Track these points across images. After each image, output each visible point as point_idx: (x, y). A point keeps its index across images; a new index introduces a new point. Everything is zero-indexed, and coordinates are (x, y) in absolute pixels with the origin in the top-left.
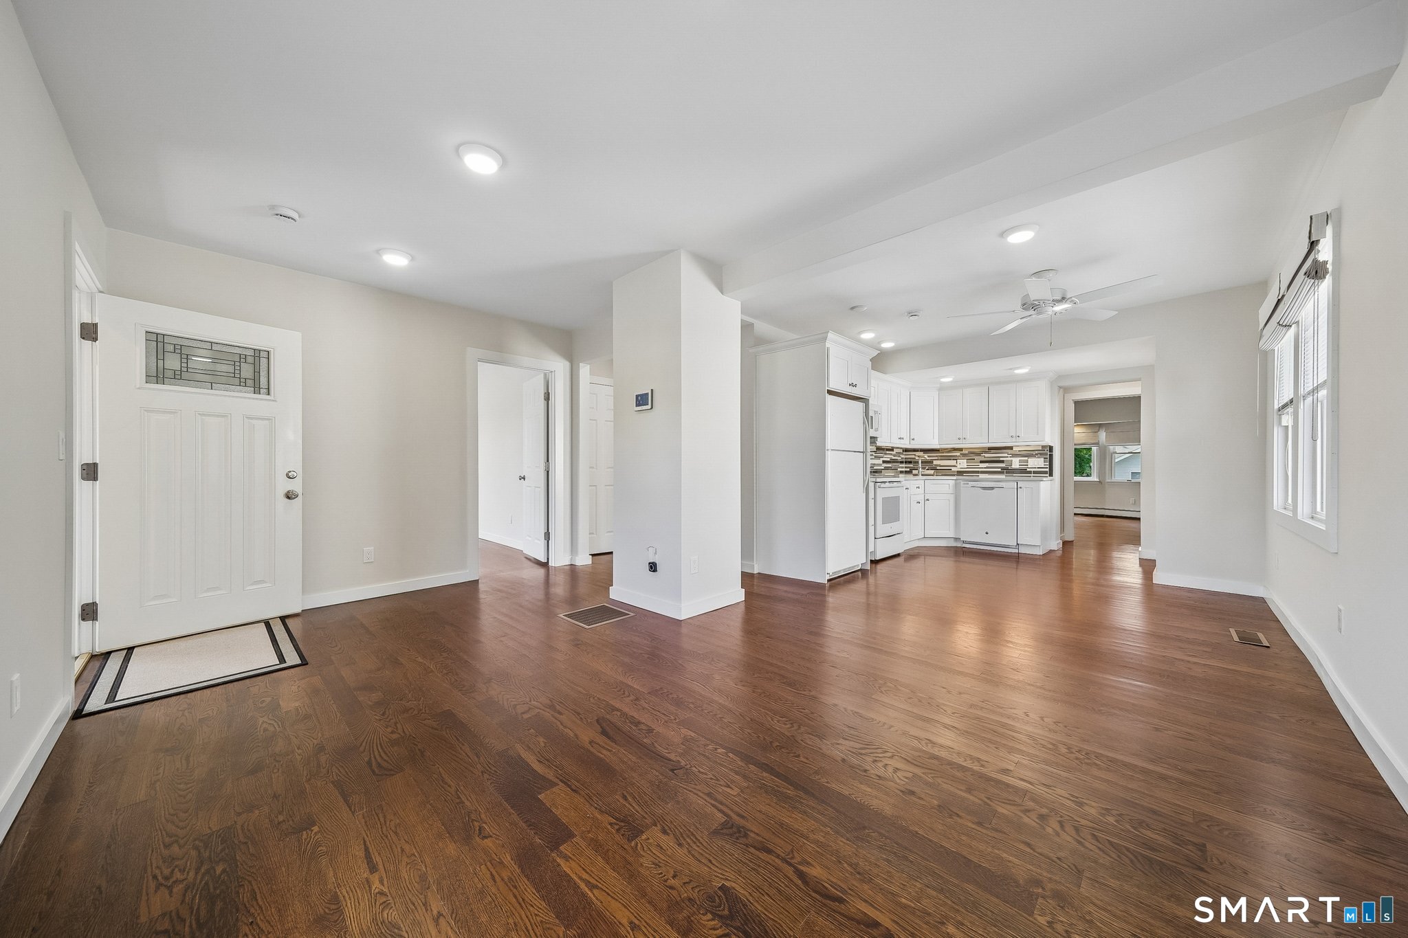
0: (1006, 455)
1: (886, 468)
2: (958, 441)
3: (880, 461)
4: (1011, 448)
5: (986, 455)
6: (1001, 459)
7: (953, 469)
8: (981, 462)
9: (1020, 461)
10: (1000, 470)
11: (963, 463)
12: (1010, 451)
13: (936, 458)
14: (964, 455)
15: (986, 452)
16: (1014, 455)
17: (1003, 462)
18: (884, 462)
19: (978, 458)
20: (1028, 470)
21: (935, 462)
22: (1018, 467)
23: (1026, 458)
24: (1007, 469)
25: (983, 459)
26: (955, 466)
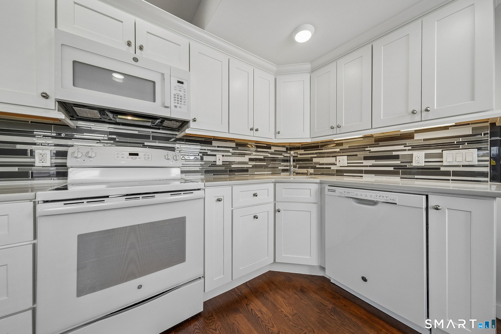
0: (402, 147)
1: (254, 167)
2: (331, 132)
3: (246, 159)
4: (410, 136)
5: (373, 149)
6: (394, 153)
7: (333, 167)
8: (366, 158)
9: (427, 156)
10: (392, 169)
11: (343, 160)
12: (408, 142)
13: (316, 155)
14: (343, 151)
15: (371, 146)
16: (415, 148)
17: (397, 157)
18: (251, 160)
19: (361, 154)
20: (442, 169)
21: (315, 160)
22: (422, 164)
23: (439, 151)
24: (404, 168)
25: (367, 154)
26: (334, 164)
